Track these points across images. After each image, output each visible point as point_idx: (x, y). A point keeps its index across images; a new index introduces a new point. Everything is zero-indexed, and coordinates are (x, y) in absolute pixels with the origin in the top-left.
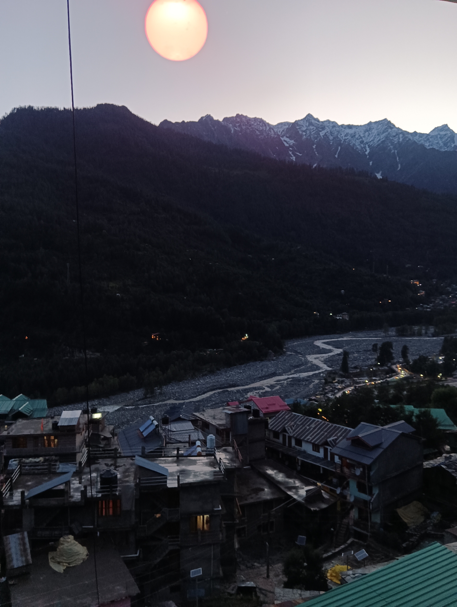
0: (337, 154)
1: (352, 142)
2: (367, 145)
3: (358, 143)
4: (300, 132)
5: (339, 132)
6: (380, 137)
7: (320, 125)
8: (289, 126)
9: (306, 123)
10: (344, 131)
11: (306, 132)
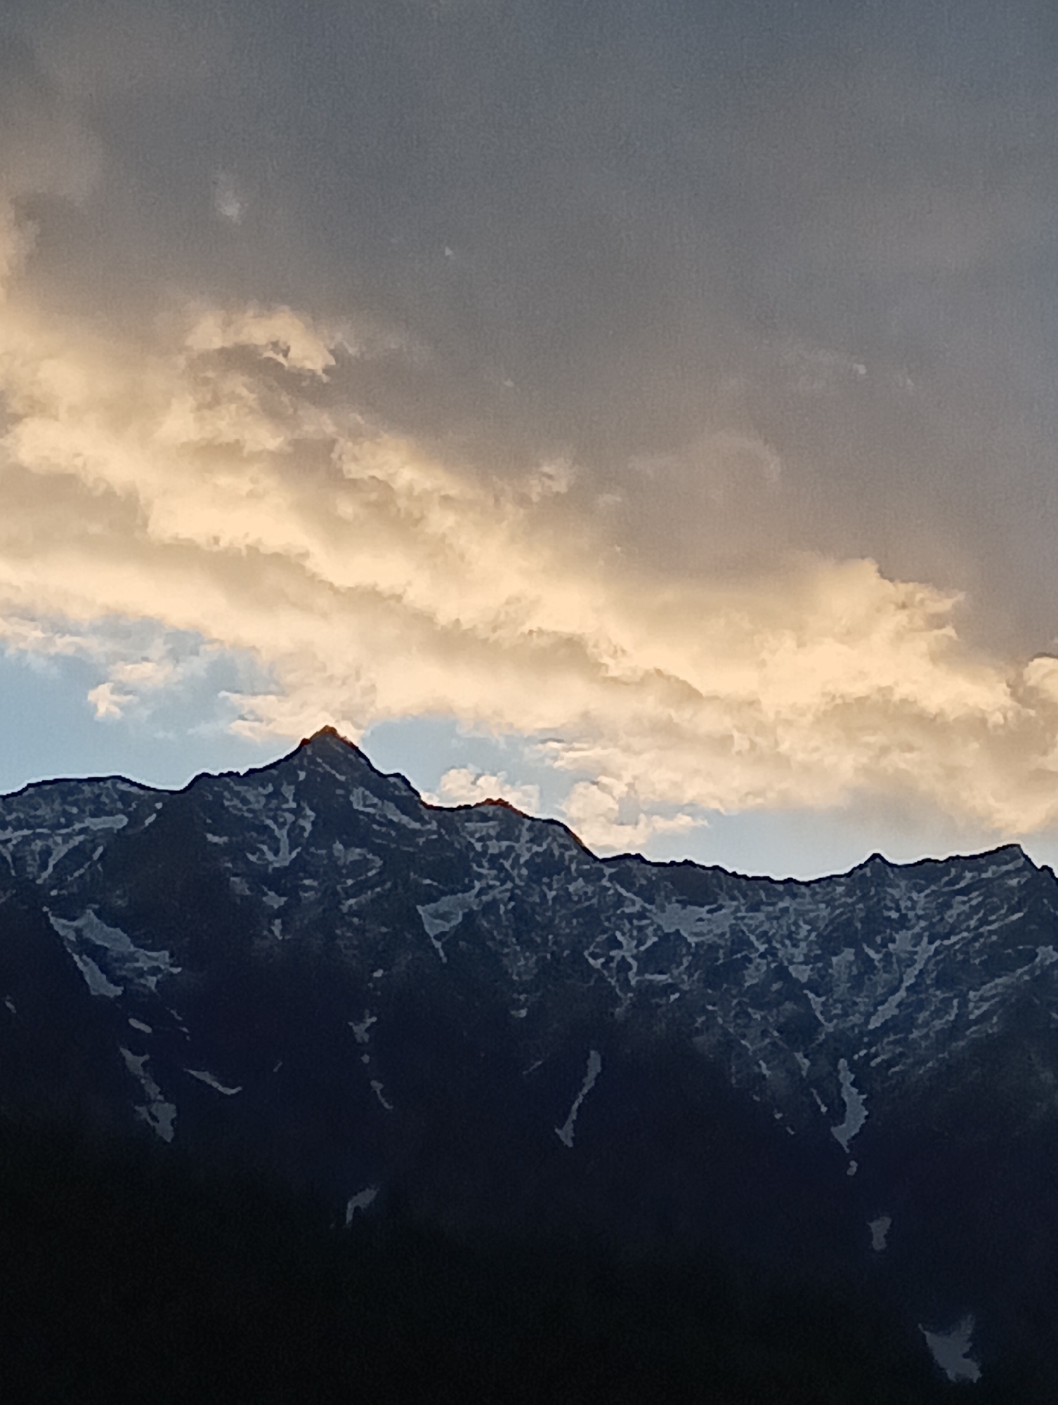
0: (574, 1116)
1: (707, 1027)
2: (843, 1063)
3: (764, 1033)
4: (239, 885)
5: (591, 917)
6: (964, 1003)
7: (421, 841)
8: (135, 819)
9: (297, 812)
10: (642, 915)
11: (292, 892)
